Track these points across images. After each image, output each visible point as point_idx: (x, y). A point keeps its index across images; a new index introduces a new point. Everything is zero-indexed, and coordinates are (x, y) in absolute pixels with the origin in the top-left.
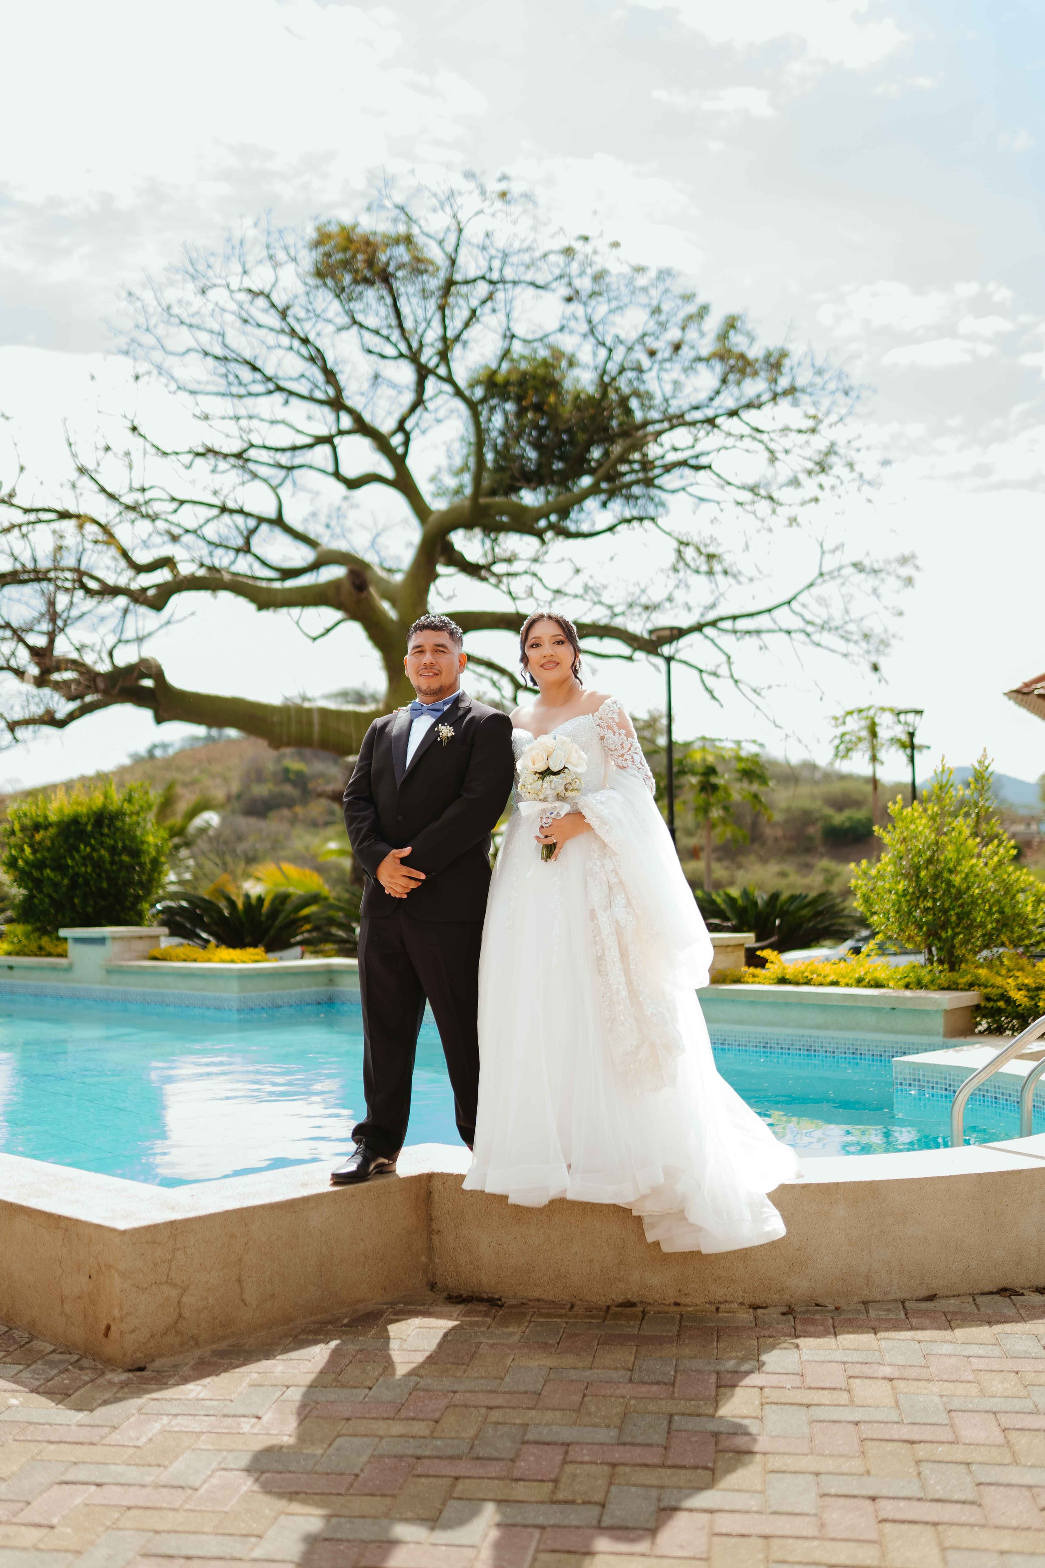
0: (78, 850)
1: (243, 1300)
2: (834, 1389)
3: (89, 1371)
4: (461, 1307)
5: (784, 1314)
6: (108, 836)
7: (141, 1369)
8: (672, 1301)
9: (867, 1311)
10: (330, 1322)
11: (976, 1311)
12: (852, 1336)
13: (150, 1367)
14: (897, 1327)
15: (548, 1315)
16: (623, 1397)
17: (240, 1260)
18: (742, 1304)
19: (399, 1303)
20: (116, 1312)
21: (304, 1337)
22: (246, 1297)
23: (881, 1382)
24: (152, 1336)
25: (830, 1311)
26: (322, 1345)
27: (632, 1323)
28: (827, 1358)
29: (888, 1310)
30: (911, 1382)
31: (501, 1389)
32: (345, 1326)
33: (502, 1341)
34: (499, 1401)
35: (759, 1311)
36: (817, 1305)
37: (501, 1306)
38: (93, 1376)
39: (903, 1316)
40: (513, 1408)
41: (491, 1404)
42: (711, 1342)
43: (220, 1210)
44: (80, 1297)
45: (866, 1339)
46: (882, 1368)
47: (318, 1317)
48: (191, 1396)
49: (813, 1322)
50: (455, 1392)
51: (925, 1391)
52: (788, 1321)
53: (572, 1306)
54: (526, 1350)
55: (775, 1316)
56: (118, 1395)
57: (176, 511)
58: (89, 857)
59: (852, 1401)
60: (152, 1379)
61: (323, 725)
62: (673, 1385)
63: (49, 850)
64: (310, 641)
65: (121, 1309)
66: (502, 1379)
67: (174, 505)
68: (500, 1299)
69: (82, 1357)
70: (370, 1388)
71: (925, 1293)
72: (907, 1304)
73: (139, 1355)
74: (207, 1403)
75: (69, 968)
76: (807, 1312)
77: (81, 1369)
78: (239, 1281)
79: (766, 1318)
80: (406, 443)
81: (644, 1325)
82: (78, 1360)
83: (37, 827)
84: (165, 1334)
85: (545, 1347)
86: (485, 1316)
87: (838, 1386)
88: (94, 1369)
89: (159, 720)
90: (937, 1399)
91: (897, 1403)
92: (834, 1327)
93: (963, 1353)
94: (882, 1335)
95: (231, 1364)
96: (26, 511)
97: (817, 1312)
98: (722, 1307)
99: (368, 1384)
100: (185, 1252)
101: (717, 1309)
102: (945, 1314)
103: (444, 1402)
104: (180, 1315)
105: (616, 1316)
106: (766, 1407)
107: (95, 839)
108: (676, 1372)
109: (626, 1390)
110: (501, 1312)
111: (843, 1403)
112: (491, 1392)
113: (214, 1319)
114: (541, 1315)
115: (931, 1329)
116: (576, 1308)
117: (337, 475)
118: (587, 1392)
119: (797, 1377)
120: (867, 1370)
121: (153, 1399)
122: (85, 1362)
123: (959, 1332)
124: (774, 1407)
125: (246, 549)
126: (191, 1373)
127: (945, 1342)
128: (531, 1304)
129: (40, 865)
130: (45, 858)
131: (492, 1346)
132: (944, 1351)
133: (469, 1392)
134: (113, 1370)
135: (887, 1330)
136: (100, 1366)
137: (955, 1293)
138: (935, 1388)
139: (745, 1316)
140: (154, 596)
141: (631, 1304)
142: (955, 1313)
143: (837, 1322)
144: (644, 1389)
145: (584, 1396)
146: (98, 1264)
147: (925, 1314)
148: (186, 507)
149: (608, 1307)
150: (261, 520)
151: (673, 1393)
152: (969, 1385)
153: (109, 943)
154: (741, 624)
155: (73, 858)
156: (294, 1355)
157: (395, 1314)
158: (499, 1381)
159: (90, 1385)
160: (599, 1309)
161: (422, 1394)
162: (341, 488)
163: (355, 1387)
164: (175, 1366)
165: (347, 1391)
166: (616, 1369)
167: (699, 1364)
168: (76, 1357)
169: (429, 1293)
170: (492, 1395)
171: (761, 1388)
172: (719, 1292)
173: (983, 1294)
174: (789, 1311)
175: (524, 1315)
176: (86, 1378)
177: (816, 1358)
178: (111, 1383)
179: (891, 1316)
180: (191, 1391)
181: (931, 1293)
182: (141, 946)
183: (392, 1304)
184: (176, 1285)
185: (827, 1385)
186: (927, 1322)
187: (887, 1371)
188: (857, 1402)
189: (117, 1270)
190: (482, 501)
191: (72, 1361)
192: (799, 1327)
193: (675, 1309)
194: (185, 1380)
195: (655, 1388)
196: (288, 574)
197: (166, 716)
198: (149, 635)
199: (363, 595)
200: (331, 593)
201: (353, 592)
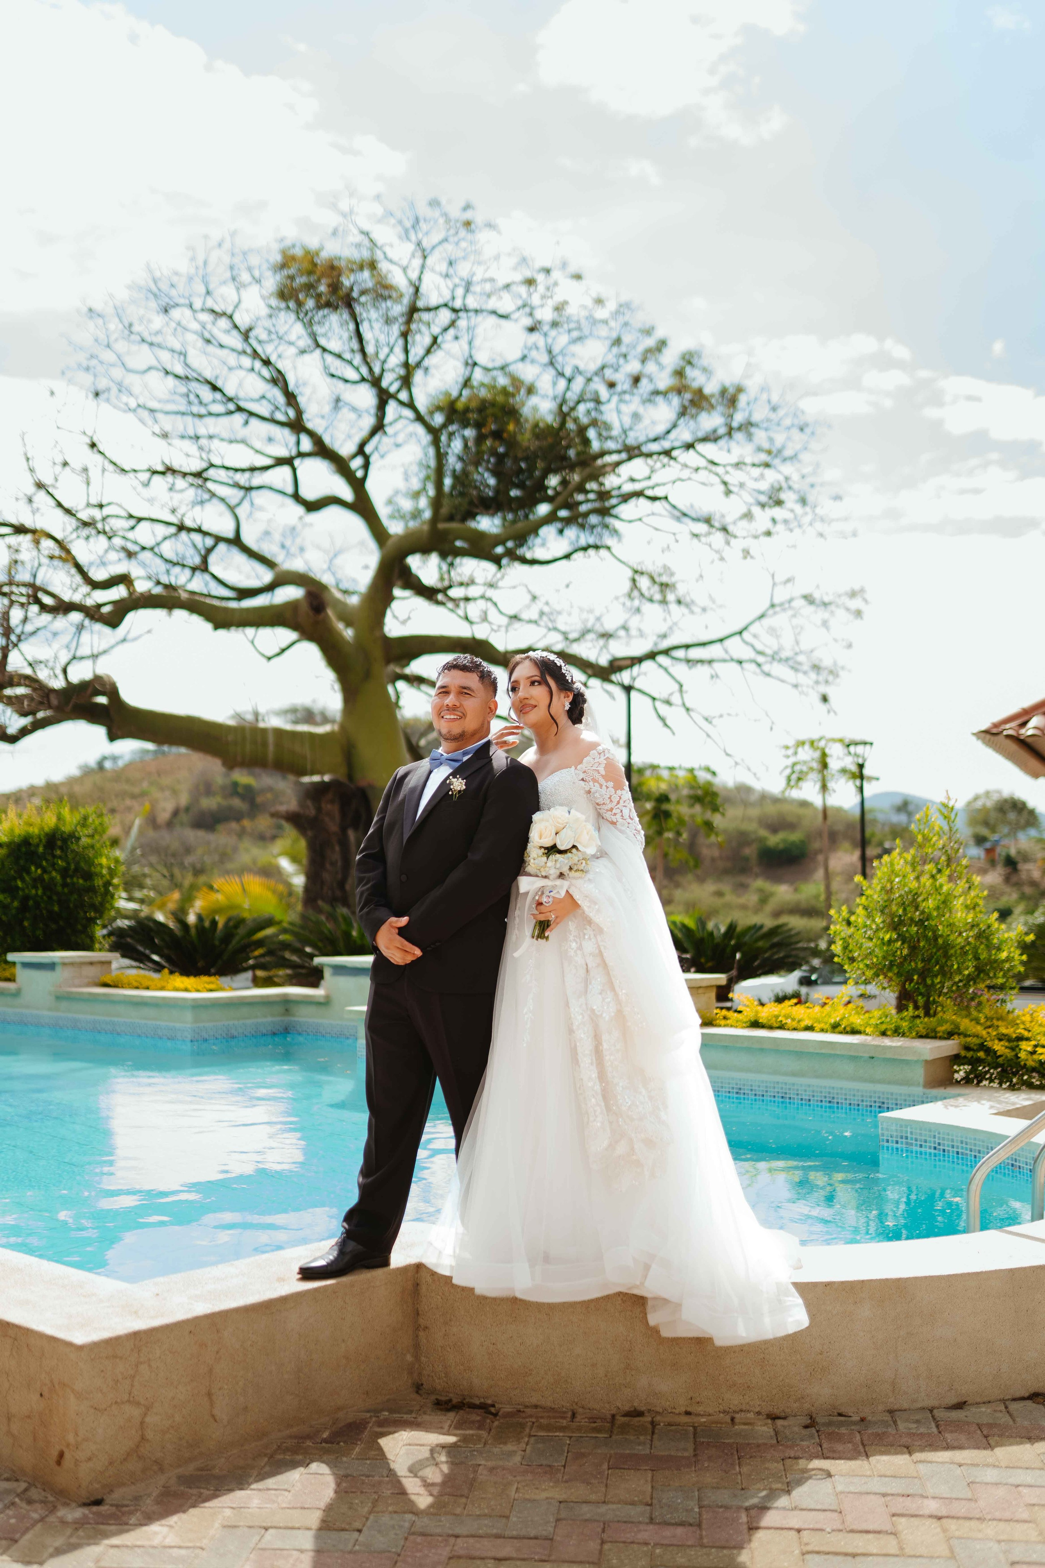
0: (28, 872)
1: (213, 1416)
2: (879, 1532)
3: (38, 1506)
4: (451, 1415)
5: (806, 1427)
6: (60, 857)
7: (98, 1502)
8: (683, 1409)
9: (895, 1422)
10: (308, 1437)
11: (1011, 1423)
12: (885, 1458)
13: (109, 1499)
14: (933, 1446)
15: (548, 1428)
16: (646, 1544)
17: (211, 1371)
18: (759, 1413)
19: (383, 1410)
20: (71, 1438)
21: (281, 1457)
22: (216, 1412)
23: (929, 1522)
24: (111, 1463)
25: (855, 1423)
26: (301, 1469)
27: (642, 1438)
28: (864, 1489)
29: (917, 1422)
30: (961, 1522)
31: (507, 1533)
32: (326, 1441)
33: (501, 1463)
34: (507, 1550)
35: (779, 1422)
36: (840, 1415)
37: (495, 1415)
38: (43, 1512)
39: (935, 1430)
40: (523, 1560)
41: (500, 1555)
42: (733, 1465)
43: (189, 1315)
44: (29, 1417)
45: (900, 1461)
46: (926, 1501)
47: (294, 1430)
48: (156, 1541)
49: (839, 1438)
50: (457, 1537)
51: (980, 1535)
52: (811, 1437)
53: (574, 1415)
54: (530, 1477)
55: (796, 1429)
56: (73, 1540)
57: (133, 528)
58: (40, 879)
59: (901, 1549)
60: (113, 1516)
61: (278, 745)
62: (700, 1525)
64: (264, 660)
65: (77, 1434)
66: (508, 1517)
68: (493, 1406)
69: (31, 1485)
70: (360, 1531)
71: (954, 1400)
72: (935, 1411)
73: (97, 1486)
74: (175, 1552)
75: (18, 994)
76: (829, 1424)
77: (30, 1502)
78: (209, 1394)
79: (787, 1432)
80: (366, 467)
81: (656, 1443)
82: (26, 1490)
84: (125, 1460)
85: (550, 1470)
86: (479, 1428)
87: (884, 1528)
88: (44, 1502)
89: (112, 737)
90: (996, 1547)
91: (952, 1551)
92: (864, 1445)
93: (1011, 1481)
94: (918, 1456)
95: (200, 1495)
97: (841, 1424)
98: (737, 1416)
99: (357, 1525)
100: (150, 1366)
101: (733, 1419)
102: (979, 1426)
103: (445, 1552)
104: (143, 1438)
105: (624, 1429)
106: (807, 1557)
107: (47, 860)
108: (700, 1507)
109: (647, 1533)
110: (496, 1423)
111: (892, 1551)
112: (497, 1536)
113: (180, 1439)
114: (541, 1427)
115: (968, 1448)
116: (579, 1418)
117: (296, 496)
118: (605, 1536)
119: (835, 1515)
120: (911, 1505)
121: (113, 1546)
122: (34, 1493)
123: (1000, 1452)
124: (817, 1558)
125: (203, 568)
126: (155, 1508)
127: (988, 1465)
128: (528, 1410)
131: (492, 1470)
132: (988, 1479)
133: (473, 1536)
134: (66, 1504)
135: (922, 1450)
136: (51, 1499)
137: (985, 1399)
138: (990, 1530)
139: (764, 1429)
140: (110, 613)
141: (640, 1414)
142: (990, 1426)
143: (865, 1438)
144: (668, 1532)
145: (603, 1542)
146: (52, 1381)
147: (958, 1426)
149: (613, 1416)
150: (218, 539)
151: (701, 1538)
152: (1026, 1525)
153: (59, 970)
155: (23, 880)
156: (271, 1482)
157: (381, 1424)
158: (504, 1520)
159: (39, 1525)
160: (603, 1419)
161: (419, 1539)
162: (300, 510)
163: (343, 1530)
164: (137, 1498)
165: (334, 1535)
166: (633, 1503)
167: (723, 1497)
168: (23, 1485)
169: (415, 1396)
170: (499, 1541)
171: (799, 1531)
172: (734, 1400)
173: (1014, 1400)
174: (811, 1424)
175: (522, 1426)
176: (35, 1516)
177: (852, 1489)
178: (63, 1522)
179: (922, 1430)
180: (156, 1533)
181: (960, 1400)
182: (91, 972)
183: (376, 1411)
184: (138, 1404)
185: (871, 1528)
186: (963, 1438)
187: (932, 1506)
188: (908, 1551)
189: (73, 1390)
190: (441, 525)
191: (19, 1490)
192: (825, 1446)
193: (685, 1419)
194: (149, 1518)
195: (680, 1531)
196: (244, 593)
197: (119, 733)
198: (105, 652)
199: (322, 616)
200: (288, 614)
201: (311, 613)
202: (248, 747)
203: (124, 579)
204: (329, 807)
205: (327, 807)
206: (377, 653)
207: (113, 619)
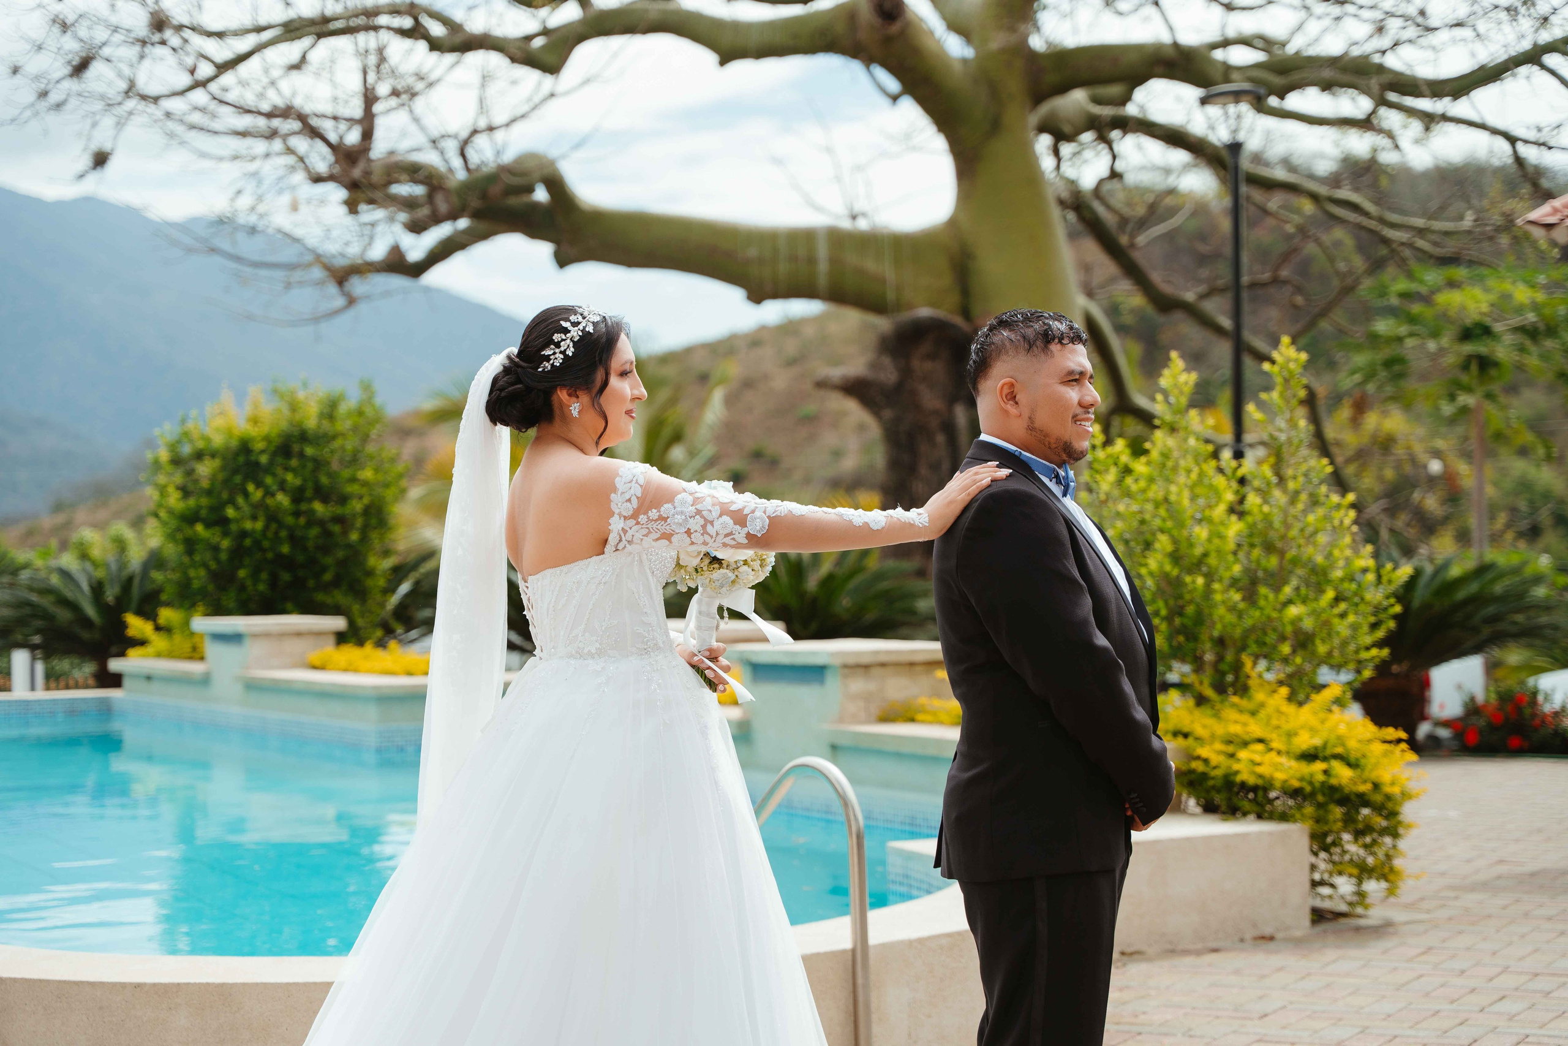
0: (246, 495)
6: (294, 470)
58: (261, 505)
61: (834, 259)
63: (209, 493)
75: (205, 680)
83: (199, 456)
89: (562, 260)
107: (274, 475)
129: (189, 518)
130: (199, 508)
140: (543, 47)
153: (247, 642)
155: (237, 508)
182: (296, 647)
197: (574, 253)
199: (895, 28)
200: (840, 28)
201: (877, 21)
202: (783, 268)
204: (928, 365)
205: (920, 365)
206: (1014, 85)
207: (550, 59)
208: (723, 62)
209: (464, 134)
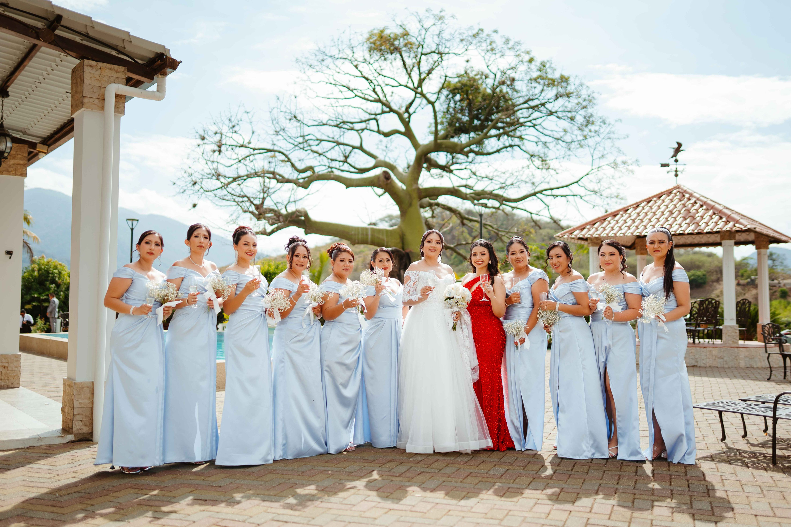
57: (318, 145)
61: (372, 235)
67: (319, 141)
80: (409, 117)
96: (254, 149)
117: (379, 132)
125: (345, 161)
140: (303, 183)
148: (323, 142)
150: (354, 147)
154: (555, 192)
162: (382, 137)
190: (439, 141)
196: (362, 171)
197: (309, 231)
198: (301, 199)
199: (389, 181)
200: (376, 181)
201: (385, 180)
202: (360, 237)
203: (311, 168)
206: (415, 195)
207: (306, 185)
208: (347, 188)
209: (285, 203)
